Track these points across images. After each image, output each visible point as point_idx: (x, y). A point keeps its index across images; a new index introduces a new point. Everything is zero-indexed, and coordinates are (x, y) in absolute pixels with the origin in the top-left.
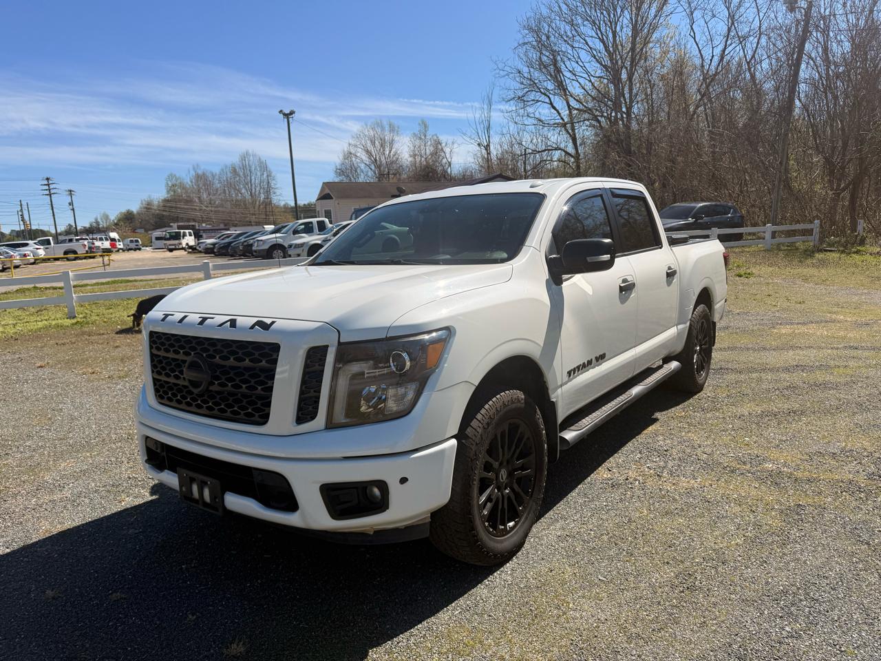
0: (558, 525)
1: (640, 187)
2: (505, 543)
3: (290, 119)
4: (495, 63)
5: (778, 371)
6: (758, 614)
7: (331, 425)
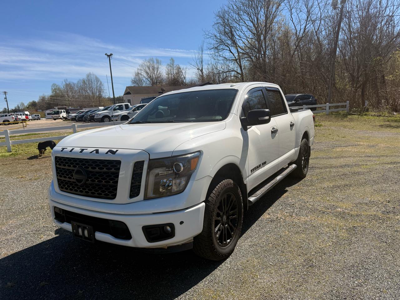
0: (249, 240)
1: (277, 86)
2: (225, 250)
3: (110, 58)
4: (205, 32)
5: (337, 167)
6: (343, 276)
7: (146, 198)
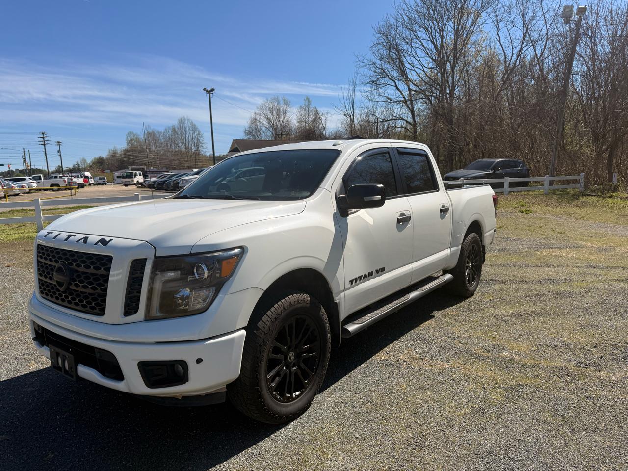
0: (338, 394)
1: (424, 147)
2: (290, 407)
3: (211, 95)
4: (357, 57)
5: (533, 283)
6: (466, 468)
